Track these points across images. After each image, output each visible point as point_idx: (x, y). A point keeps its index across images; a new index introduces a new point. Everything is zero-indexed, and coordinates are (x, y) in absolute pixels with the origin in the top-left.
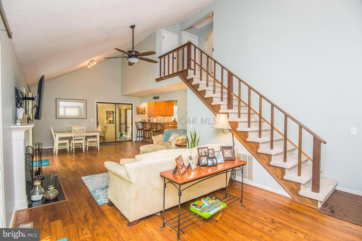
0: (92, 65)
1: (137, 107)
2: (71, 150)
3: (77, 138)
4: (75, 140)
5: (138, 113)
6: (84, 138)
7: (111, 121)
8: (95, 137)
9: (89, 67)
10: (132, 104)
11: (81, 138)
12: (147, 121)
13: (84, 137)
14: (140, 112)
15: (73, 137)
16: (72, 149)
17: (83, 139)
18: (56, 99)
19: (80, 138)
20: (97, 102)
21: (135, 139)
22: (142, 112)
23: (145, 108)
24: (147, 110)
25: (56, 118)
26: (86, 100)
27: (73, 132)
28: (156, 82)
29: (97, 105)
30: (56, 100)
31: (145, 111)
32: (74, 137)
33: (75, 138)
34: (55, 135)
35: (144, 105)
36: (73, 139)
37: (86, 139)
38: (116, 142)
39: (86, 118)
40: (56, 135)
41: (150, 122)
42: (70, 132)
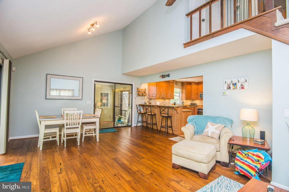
0: (93, 30)
1: (138, 88)
2: (62, 142)
3: (70, 127)
4: (67, 128)
5: (139, 95)
6: (80, 126)
7: (105, 103)
8: (94, 123)
9: (89, 33)
10: (132, 85)
11: (76, 126)
12: (148, 104)
13: (80, 124)
14: (141, 94)
15: (65, 125)
16: (64, 141)
17: (78, 128)
18: (47, 74)
19: (74, 126)
20: (95, 81)
21: (134, 124)
22: (142, 94)
23: (145, 90)
24: (147, 92)
25: (46, 99)
26: (83, 78)
27: (65, 117)
28: (184, 48)
29: (95, 84)
30: (47, 76)
31: (145, 92)
32: (67, 125)
33: (68, 127)
34: (40, 121)
35: (144, 86)
36: (66, 127)
37: (82, 127)
38: (114, 127)
39: (82, 100)
40: (42, 122)
41: (150, 105)
42: (62, 117)
